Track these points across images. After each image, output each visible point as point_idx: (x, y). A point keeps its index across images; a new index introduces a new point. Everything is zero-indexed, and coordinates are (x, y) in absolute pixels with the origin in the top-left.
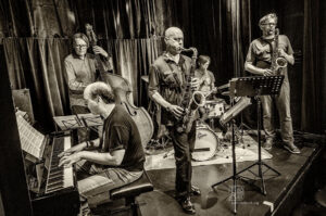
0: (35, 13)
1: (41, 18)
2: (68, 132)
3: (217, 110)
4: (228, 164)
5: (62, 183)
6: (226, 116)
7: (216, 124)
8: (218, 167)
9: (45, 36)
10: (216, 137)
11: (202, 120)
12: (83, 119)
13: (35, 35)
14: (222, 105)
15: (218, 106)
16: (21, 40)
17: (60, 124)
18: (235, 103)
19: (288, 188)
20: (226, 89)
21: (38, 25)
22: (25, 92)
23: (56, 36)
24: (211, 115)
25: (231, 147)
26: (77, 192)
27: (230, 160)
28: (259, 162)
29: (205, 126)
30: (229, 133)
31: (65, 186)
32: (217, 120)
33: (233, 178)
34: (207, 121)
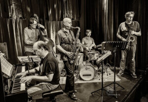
0: (11, 7)
1: (14, 9)
2: (24, 64)
3: (96, 56)
4: (99, 83)
5: (20, 88)
6: (99, 60)
7: (95, 63)
8: (95, 84)
9: (15, 18)
10: (95, 69)
11: (88, 61)
12: (32, 58)
13: (11, 17)
14: (97, 54)
15: (96, 55)
16: (4, 19)
17: (21, 60)
18: (104, 53)
19: (128, 95)
20: (100, 47)
21: (13, 12)
22: (5, 44)
23: (21, 18)
24: (92, 59)
25: (101, 75)
26: (27, 93)
27: (101, 81)
28: (114, 83)
29: (89, 64)
30: (101, 68)
31: (21, 90)
32: (95, 61)
33: (102, 89)
34: (91, 62)
